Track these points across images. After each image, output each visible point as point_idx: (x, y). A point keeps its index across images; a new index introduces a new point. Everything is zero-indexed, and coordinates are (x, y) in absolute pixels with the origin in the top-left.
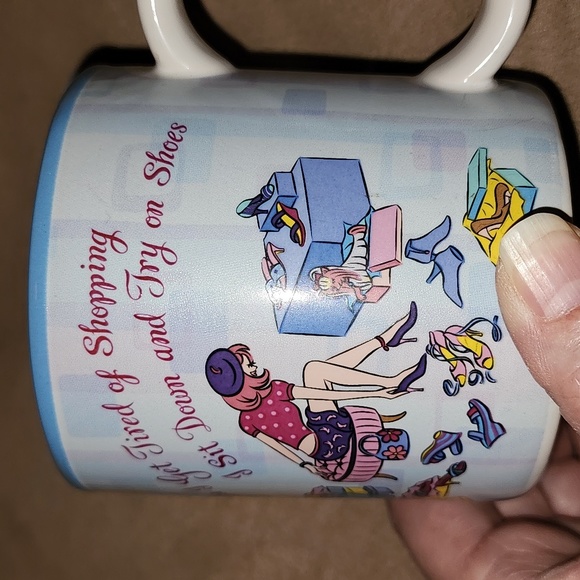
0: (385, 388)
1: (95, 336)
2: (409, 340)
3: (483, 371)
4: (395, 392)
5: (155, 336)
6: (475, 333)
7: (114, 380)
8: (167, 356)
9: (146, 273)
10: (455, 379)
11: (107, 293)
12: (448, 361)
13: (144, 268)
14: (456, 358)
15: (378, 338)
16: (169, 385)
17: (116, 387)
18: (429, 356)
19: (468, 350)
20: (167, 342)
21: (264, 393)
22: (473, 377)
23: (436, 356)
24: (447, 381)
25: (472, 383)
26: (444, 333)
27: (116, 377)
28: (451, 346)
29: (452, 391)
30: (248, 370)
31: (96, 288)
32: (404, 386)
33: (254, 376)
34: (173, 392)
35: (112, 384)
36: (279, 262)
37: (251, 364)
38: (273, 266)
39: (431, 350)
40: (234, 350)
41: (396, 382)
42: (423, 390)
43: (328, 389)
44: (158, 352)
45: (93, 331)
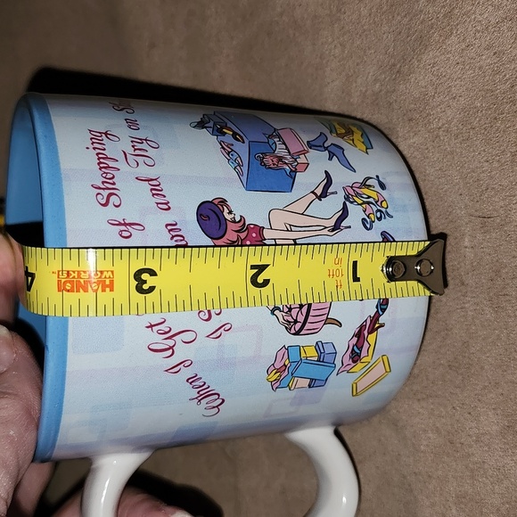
0: (326, 228)
1: (106, 193)
2: (332, 193)
3: (383, 210)
4: (333, 230)
5: (154, 192)
6: (370, 186)
7: (123, 228)
8: (166, 207)
9: (138, 152)
10: (368, 217)
11: (111, 164)
12: (360, 204)
13: (135, 150)
14: (364, 203)
15: (313, 192)
16: (170, 231)
17: (125, 234)
18: (347, 203)
19: (369, 197)
20: (165, 196)
21: (243, 235)
22: (379, 215)
23: (352, 203)
24: (363, 219)
25: (379, 219)
26: (352, 187)
27: (125, 224)
28: (358, 195)
29: (368, 226)
30: (228, 217)
31: (102, 160)
32: (338, 225)
33: (234, 222)
34: (173, 237)
35: (121, 231)
36: (232, 150)
37: (230, 212)
38: (229, 152)
39: (347, 198)
40: (216, 202)
41: (332, 223)
42: (350, 227)
43: (288, 230)
44: (157, 204)
45: (103, 189)
